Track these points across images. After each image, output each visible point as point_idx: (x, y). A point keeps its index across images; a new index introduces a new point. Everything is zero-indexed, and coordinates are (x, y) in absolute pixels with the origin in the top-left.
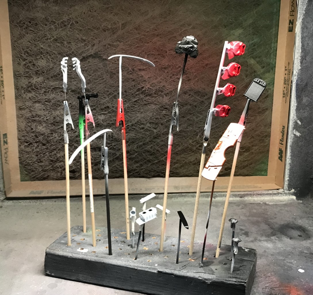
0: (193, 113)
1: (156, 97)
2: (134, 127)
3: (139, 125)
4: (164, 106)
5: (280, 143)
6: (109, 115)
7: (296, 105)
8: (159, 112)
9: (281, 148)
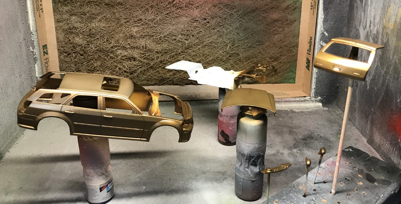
0: (223, 25)
1: (187, 10)
2: (167, 39)
3: (171, 36)
4: (195, 18)
5: (308, 53)
6: (142, 27)
7: (323, 17)
8: (190, 24)
9: (308, 57)
